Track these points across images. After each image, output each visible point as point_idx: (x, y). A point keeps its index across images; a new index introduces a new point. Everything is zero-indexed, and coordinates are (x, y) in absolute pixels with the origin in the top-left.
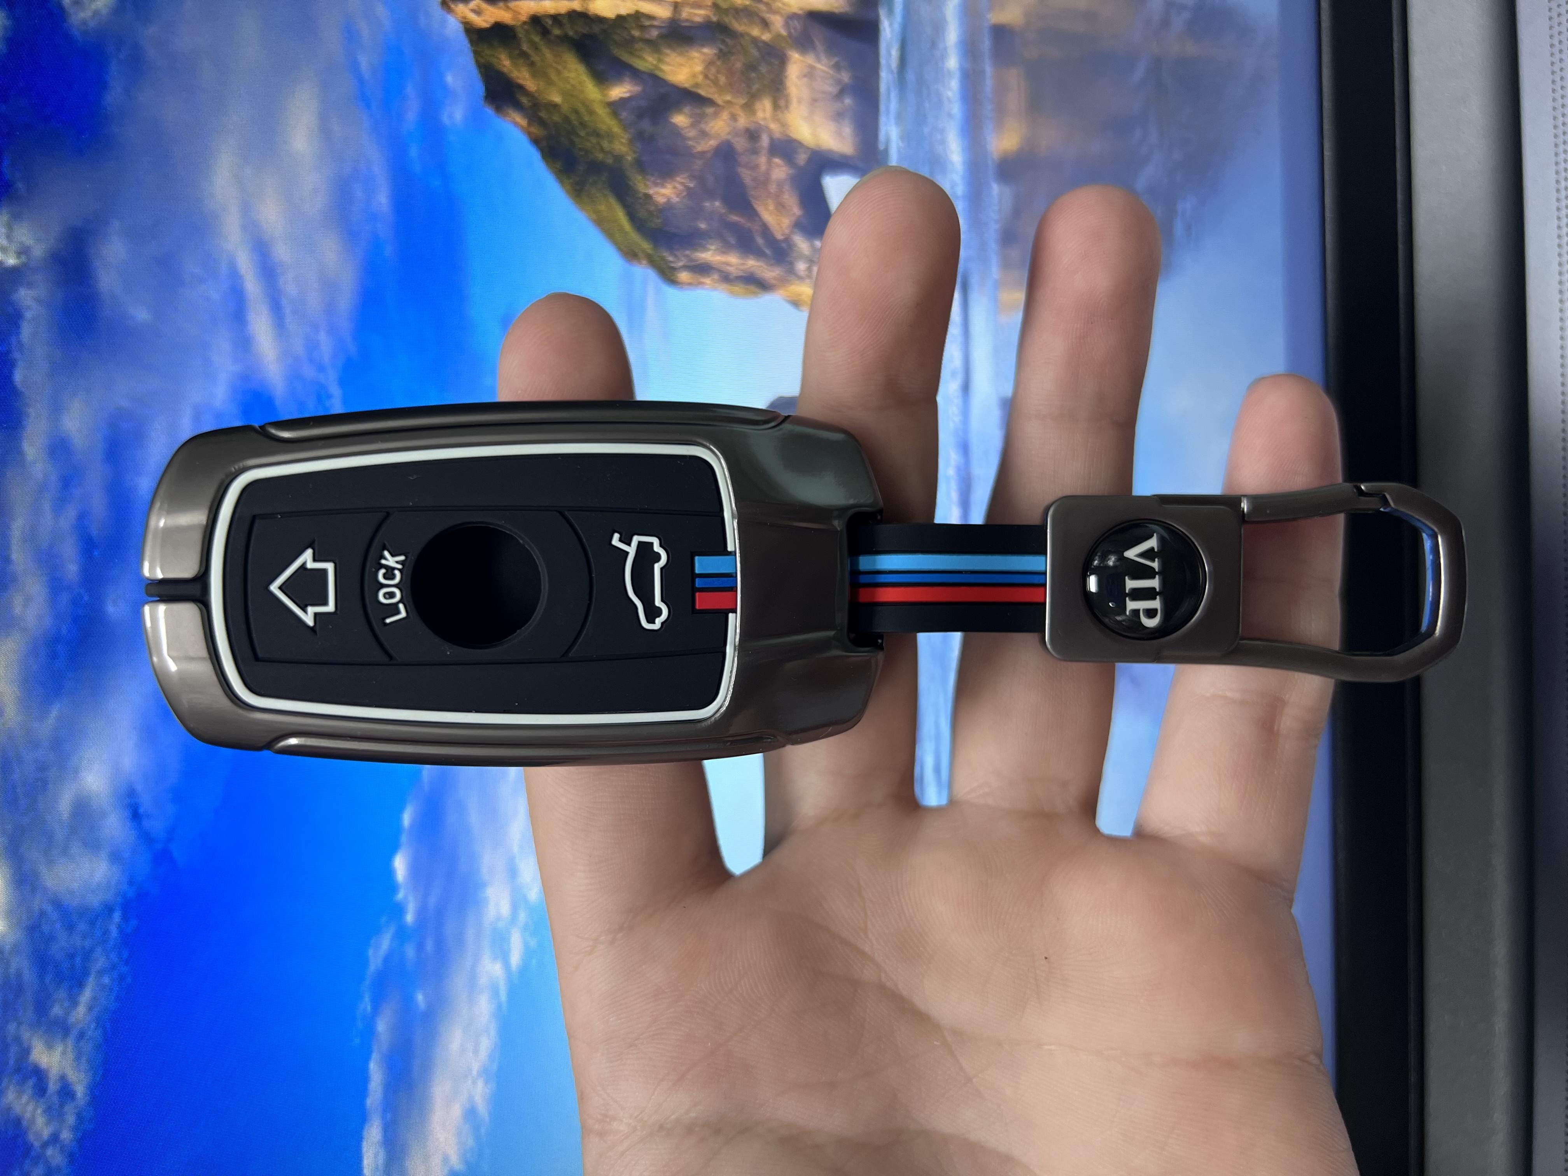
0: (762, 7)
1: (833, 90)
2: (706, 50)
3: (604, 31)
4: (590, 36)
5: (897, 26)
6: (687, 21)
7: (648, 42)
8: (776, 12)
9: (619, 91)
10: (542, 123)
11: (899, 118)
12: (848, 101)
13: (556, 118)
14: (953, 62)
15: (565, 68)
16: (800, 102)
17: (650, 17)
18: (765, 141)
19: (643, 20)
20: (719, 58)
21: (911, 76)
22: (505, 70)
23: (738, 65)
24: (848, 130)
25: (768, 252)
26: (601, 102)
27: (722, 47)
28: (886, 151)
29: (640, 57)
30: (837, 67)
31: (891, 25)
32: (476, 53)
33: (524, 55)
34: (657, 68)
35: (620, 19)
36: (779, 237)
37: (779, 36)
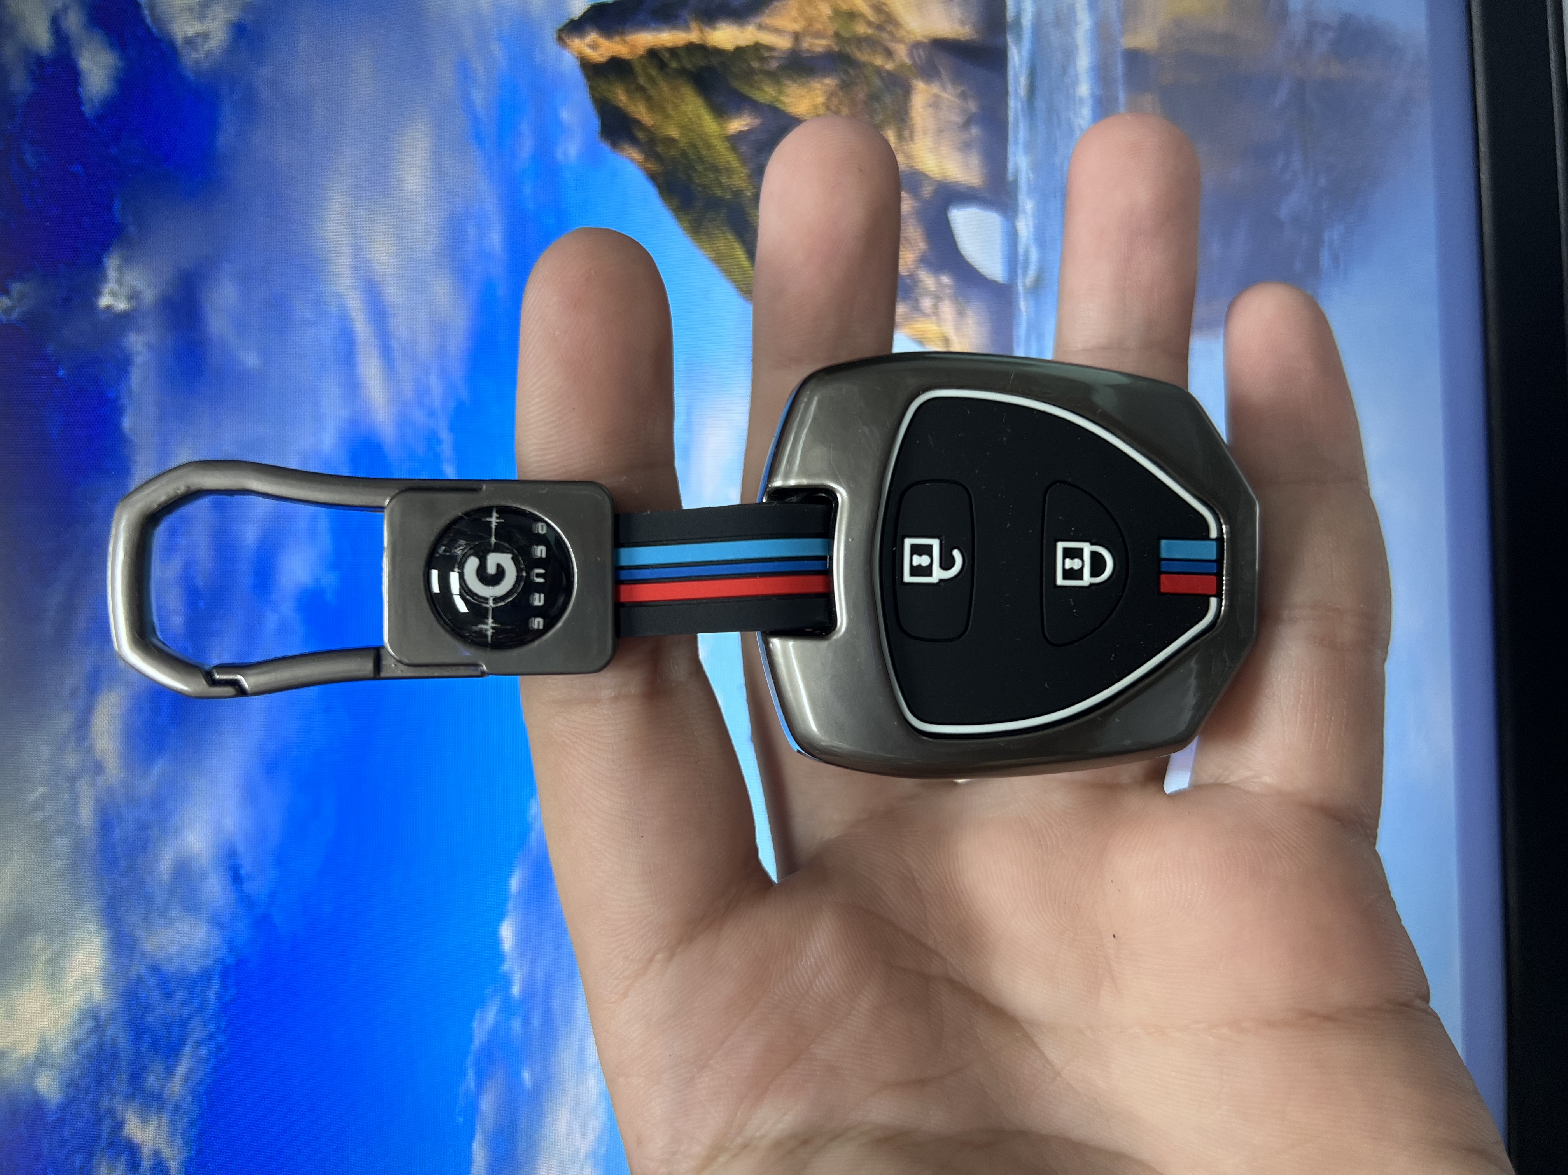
0: (885, 35)
1: (959, 119)
2: (828, 81)
3: (723, 63)
4: (708, 69)
5: (1025, 53)
6: (809, 51)
7: (768, 73)
8: (901, 41)
9: (738, 124)
10: (659, 158)
11: (1029, 148)
12: (975, 131)
13: (673, 152)
15: (683, 102)
16: (925, 132)
17: (770, 48)
19: (762, 51)
20: (841, 89)
21: (1040, 104)
22: (621, 105)
23: (861, 96)
24: (975, 161)
26: (719, 135)
27: (845, 77)
29: (760, 89)
30: (963, 96)
31: (1020, 53)
32: (592, 89)
33: (641, 89)
34: (778, 100)
35: (739, 51)
37: (903, 65)
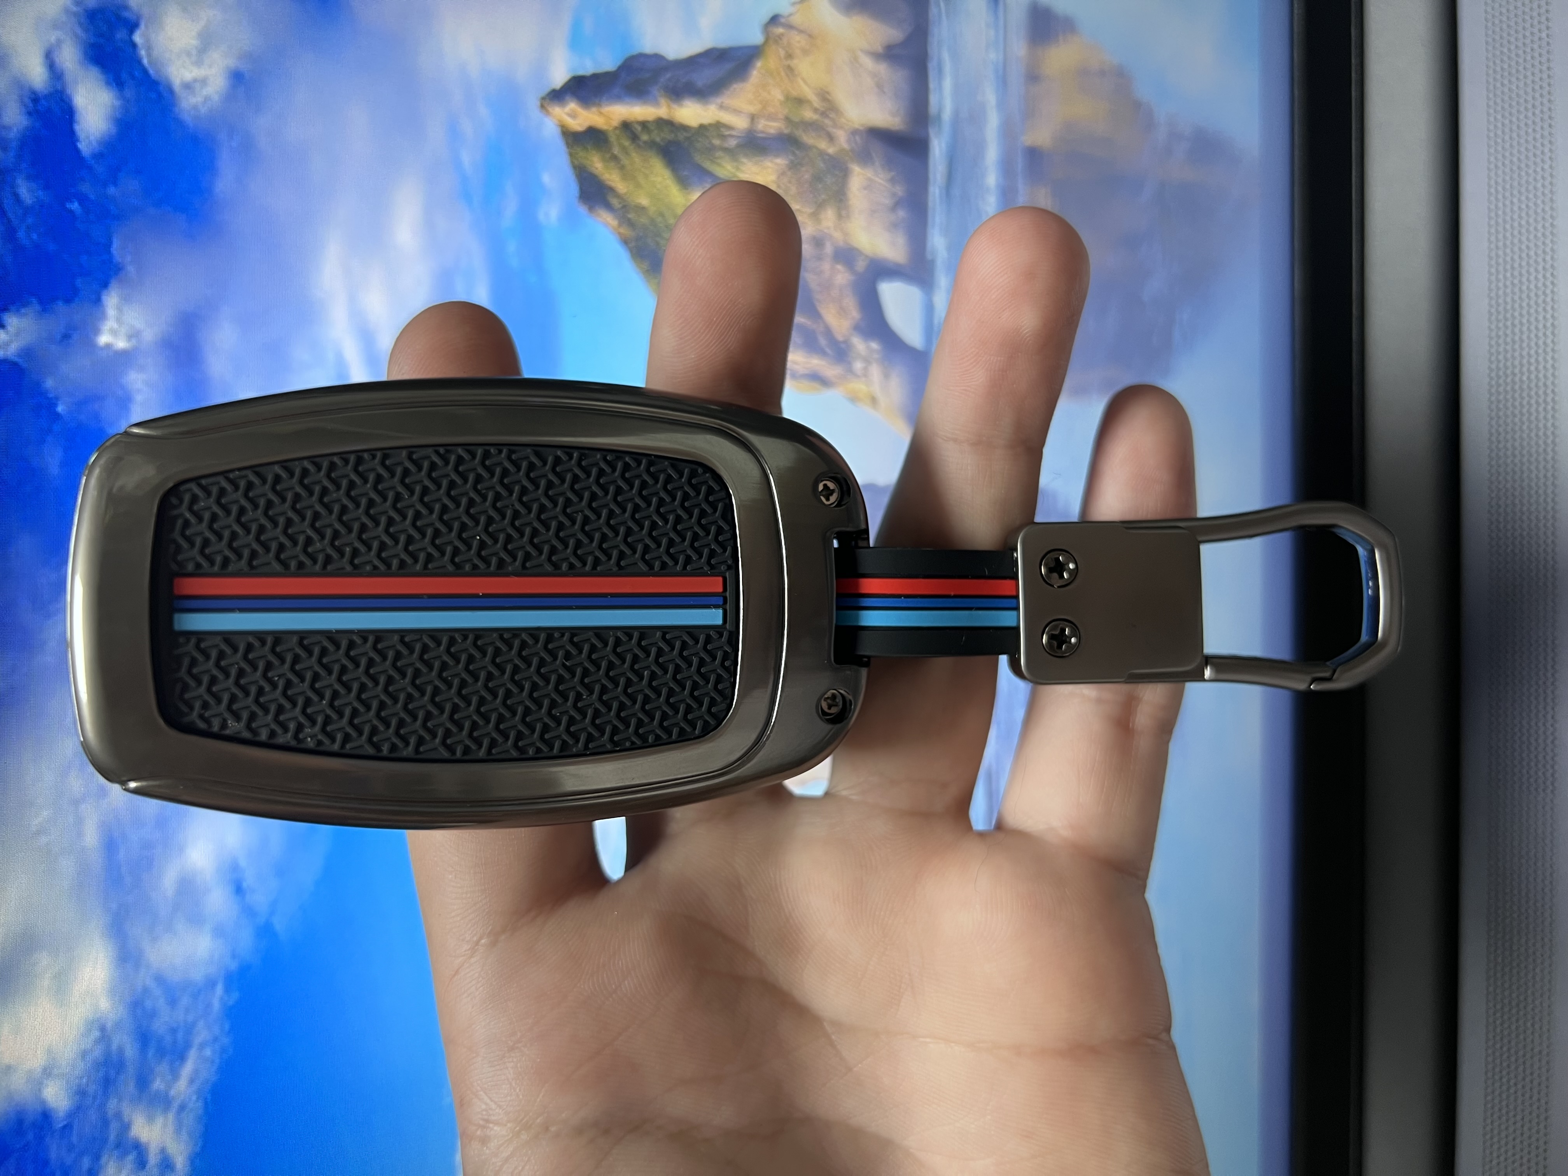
0: (827, 121)
1: (889, 202)
2: (779, 161)
3: (688, 138)
4: (676, 143)
5: (944, 145)
6: (762, 132)
7: (726, 150)
8: (841, 128)
10: (631, 224)
12: (901, 213)
13: (644, 220)
14: (992, 179)
15: (652, 172)
16: (860, 212)
17: (729, 127)
18: (829, 249)
19: (723, 129)
20: (790, 169)
22: (596, 172)
23: (807, 176)
24: (901, 240)
25: (828, 351)
27: (792, 158)
28: (933, 262)
29: (719, 165)
30: (892, 181)
32: (571, 155)
33: (615, 158)
35: (703, 128)
36: (840, 338)
37: (842, 150)
